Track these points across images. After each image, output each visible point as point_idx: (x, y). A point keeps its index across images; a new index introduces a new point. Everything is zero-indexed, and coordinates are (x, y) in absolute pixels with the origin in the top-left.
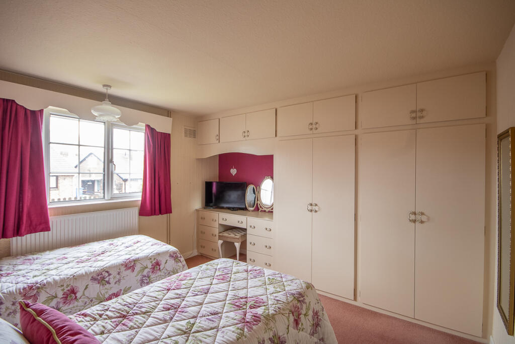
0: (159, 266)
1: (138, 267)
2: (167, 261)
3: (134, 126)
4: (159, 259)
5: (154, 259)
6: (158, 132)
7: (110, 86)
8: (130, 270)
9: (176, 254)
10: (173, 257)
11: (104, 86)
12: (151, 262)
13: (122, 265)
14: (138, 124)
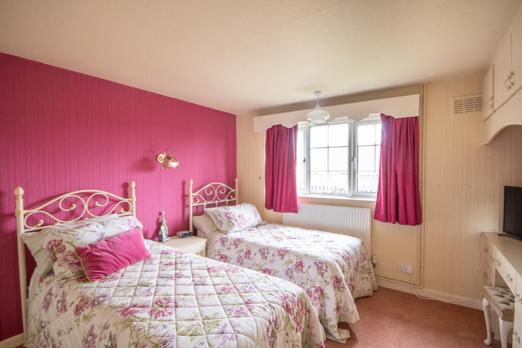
0: (302, 267)
1: (286, 258)
2: (310, 266)
3: (363, 120)
4: (305, 261)
5: (300, 258)
6: (396, 119)
7: (320, 92)
8: (280, 257)
9: (322, 264)
10: (317, 265)
11: (316, 92)
12: (297, 259)
13: (278, 250)
14: (369, 117)
